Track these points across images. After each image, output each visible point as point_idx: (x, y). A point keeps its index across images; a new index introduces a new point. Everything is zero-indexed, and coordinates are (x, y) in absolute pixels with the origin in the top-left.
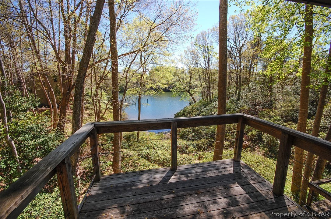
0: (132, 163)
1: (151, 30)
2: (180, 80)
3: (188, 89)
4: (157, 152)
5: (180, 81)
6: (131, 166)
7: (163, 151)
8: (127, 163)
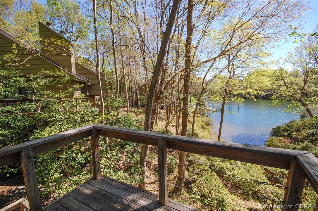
0: (199, 172)
1: (234, 31)
2: (287, 84)
3: (298, 96)
4: (233, 169)
5: (287, 87)
6: (197, 174)
7: (242, 170)
8: (195, 169)
